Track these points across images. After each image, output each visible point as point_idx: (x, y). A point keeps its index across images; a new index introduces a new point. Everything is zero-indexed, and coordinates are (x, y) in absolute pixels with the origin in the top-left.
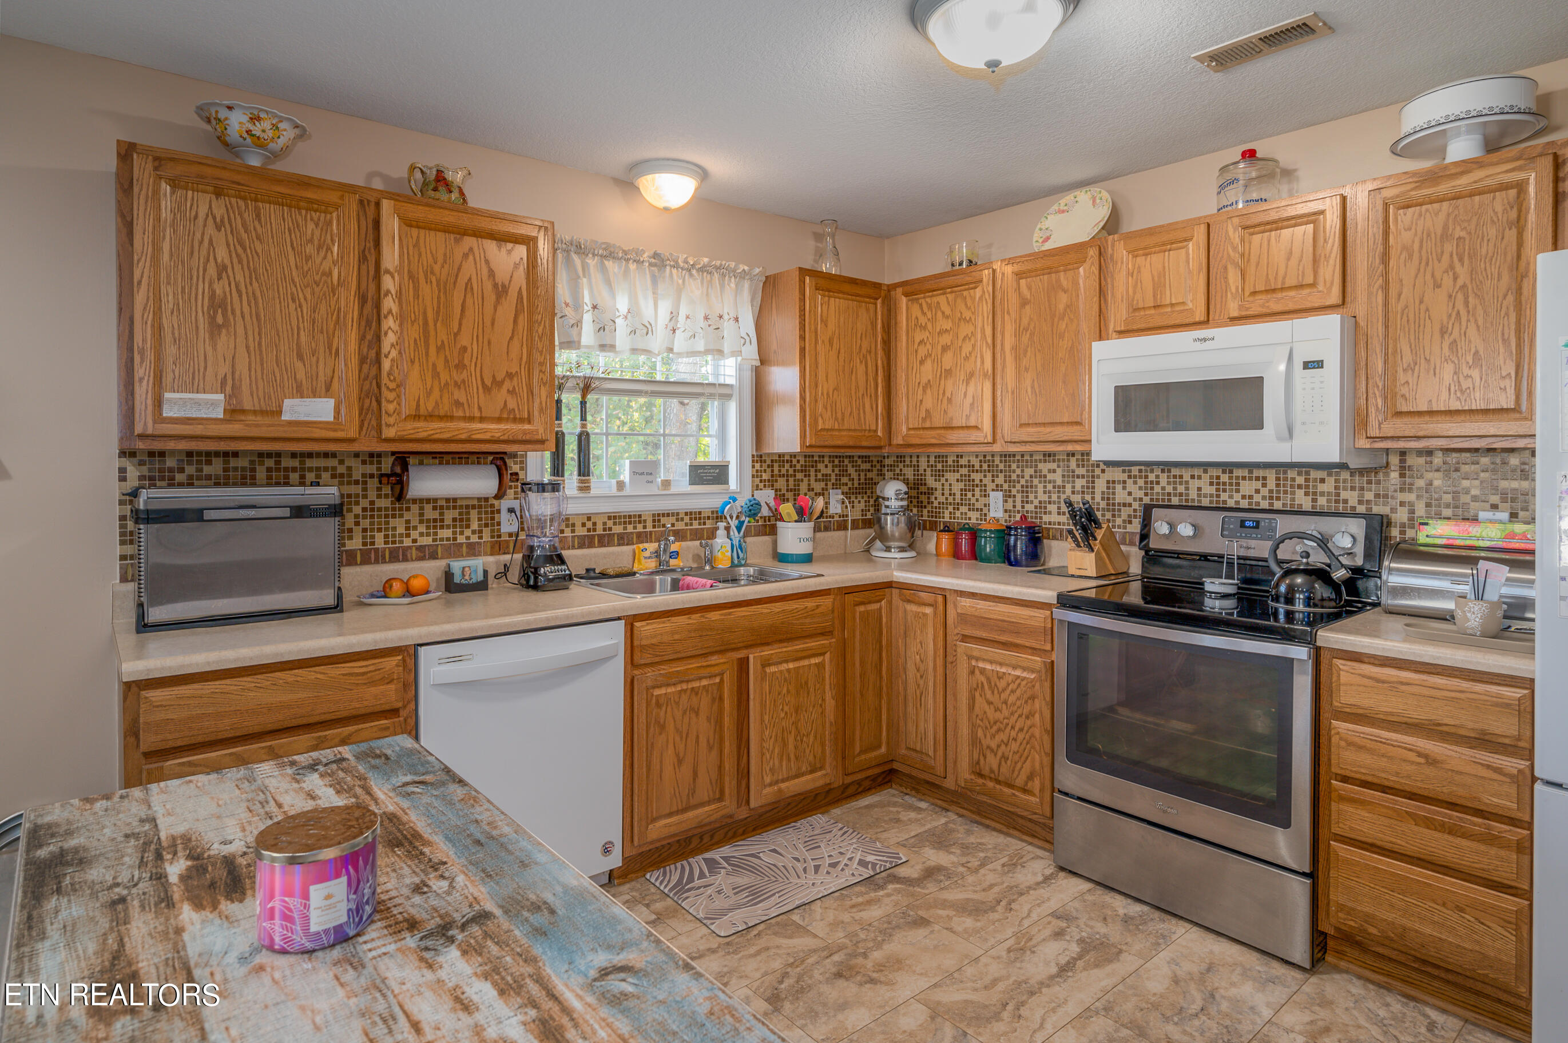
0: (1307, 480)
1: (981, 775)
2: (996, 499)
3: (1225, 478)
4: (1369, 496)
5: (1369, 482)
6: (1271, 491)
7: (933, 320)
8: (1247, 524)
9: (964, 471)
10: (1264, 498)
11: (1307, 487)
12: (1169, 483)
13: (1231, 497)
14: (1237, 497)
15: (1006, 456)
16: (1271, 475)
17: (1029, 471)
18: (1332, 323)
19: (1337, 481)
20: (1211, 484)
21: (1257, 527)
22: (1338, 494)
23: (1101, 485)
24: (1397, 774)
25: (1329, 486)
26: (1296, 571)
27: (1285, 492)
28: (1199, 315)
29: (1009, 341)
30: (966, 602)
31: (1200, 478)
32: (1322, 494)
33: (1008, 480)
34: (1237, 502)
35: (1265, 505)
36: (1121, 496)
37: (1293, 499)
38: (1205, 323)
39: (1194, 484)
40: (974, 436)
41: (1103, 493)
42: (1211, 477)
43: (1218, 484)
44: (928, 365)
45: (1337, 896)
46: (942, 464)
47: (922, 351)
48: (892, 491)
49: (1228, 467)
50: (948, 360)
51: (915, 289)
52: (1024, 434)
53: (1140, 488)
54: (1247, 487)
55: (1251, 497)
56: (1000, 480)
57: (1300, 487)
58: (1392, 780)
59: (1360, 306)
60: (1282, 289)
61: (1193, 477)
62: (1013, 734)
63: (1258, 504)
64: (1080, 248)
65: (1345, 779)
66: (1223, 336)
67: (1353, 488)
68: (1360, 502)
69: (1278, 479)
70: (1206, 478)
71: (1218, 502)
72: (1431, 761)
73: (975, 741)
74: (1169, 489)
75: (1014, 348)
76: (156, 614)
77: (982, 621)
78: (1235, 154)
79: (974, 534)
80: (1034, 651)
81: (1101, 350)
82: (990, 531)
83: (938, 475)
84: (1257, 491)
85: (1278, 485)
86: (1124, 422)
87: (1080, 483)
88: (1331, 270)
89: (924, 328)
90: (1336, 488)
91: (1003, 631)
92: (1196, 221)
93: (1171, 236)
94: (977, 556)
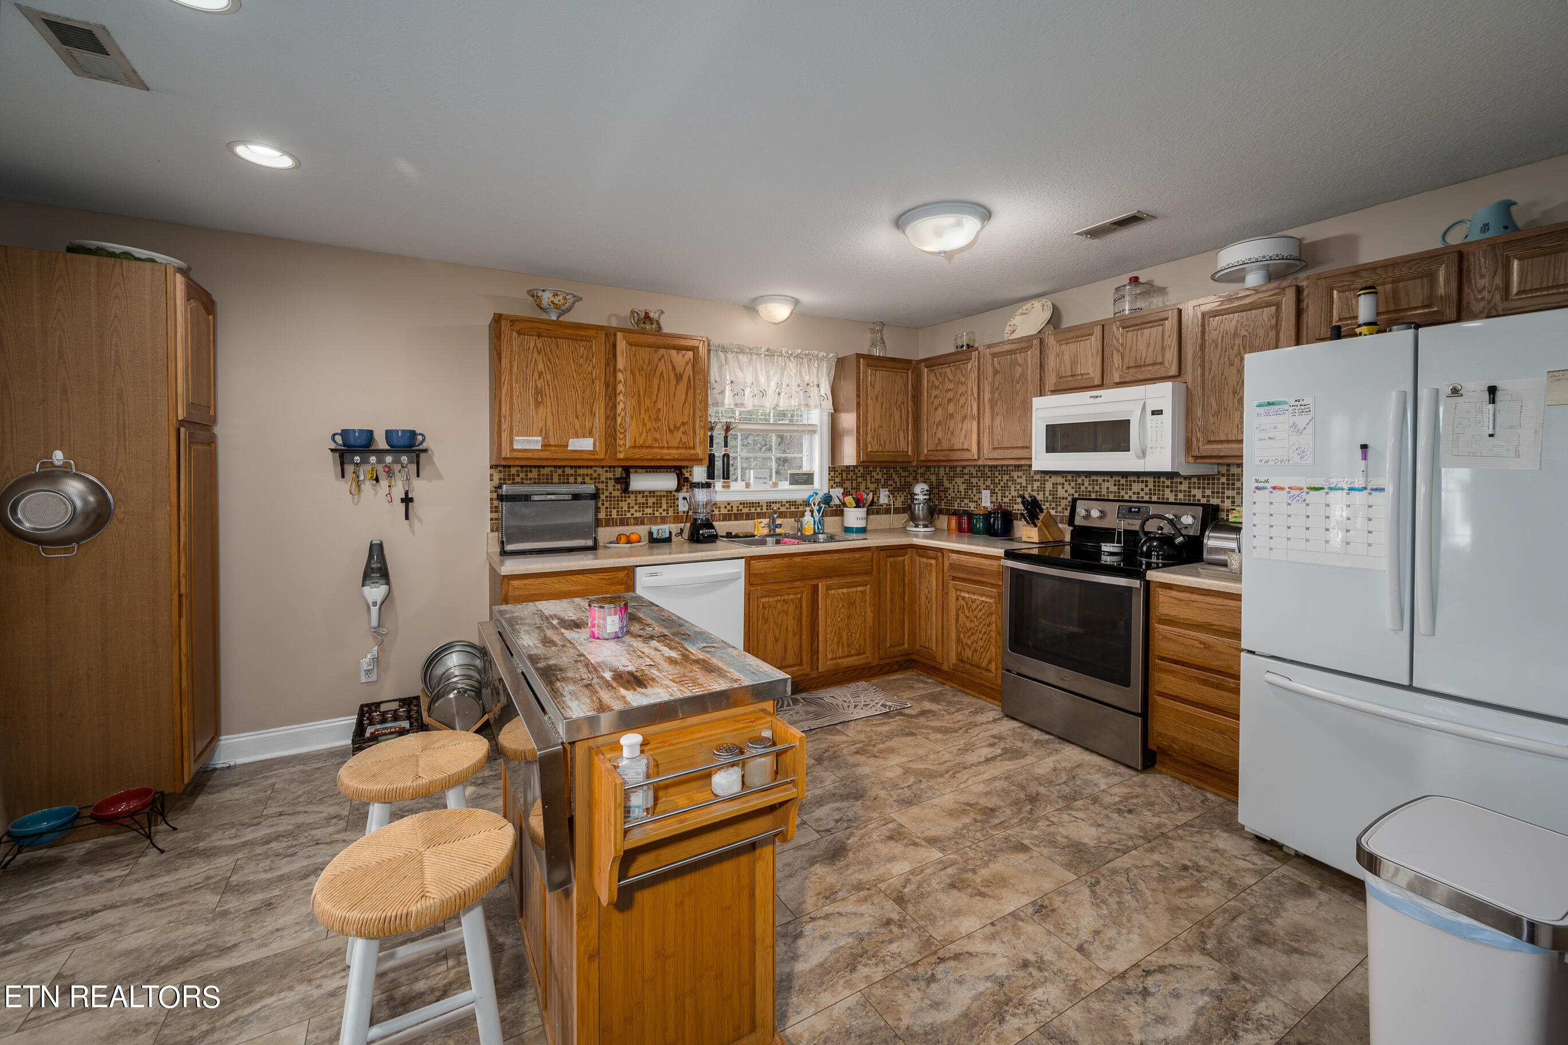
0: (1172, 483)
1: (962, 661)
2: (986, 494)
3: (1123, 481)
4: (1208, 492)
5: (1208, 484)
6: (1150, 490)
7: (943, 383)
8: (1133, 510)
9: (966, 477)
10: (1146, 494)
11: (1172, 487)
12: (1090, 485)
13: (1127, 493)
14: (1130, 493)
15: (992, 468)
16: (1151, 480)
17: (1006, 477)
18: (1167, 387)
19: (1189, 483)
20: (1115, 485)
21: (1138, 512)
22: (1190, 492)
23: (1049, 486)
24: (1189, 655)
25: (1184, 486)
26: (1154, 539)
27: (1159, 490)
28: (1097, 381)
29: (987, 396)
30: (954, 556)
31: (1108, 481)
32: (1181, 491)
33: (993, 482)
34: (1130, 497)
35: (1146, 498)
36: (1061, 492)
37: (1163, 495)
38: (1101, 386)
39: (1105, 485)
40: (966, 456)
41: (1050, 491)
42: (1115, 481)
43: (1119, 485)
44: (940, 411)
45: (1157, 726)
46: (954, 471)
47: (936, 402)
48: (920, 490)
49: (1125, 475)
50: (951, 408)
51: (932, 363)
52: (996, 454)
53: (1073, 488)
54: (1136, 487)
55: (1138, 493)
56: (988, 483)
57: (1167, 487)
58: (1186, 658)
59: (1189, 376)
60: (1144, 365)
61: (1104, 481)
62: (980, 636)
63: (1142, 497)
64: (1029, 339)
65: (1162, 659)
66: (1107, 394)
67: (1199, 488)
68: (1203, 497)
69: (1154, 482)
70: (1112, 482)
71: (1119, 496)
72: (1207, 646)
73: (959, 641)
74: (1090, 488)
75: (991, 401)
76: (509, 547)
77: (962, 568)
78: (1125, 279)
79: (970, 515)
80: (993, 585)
81: (1038, 403)
82: (980, 515)
83: (951, 479)
84: (1142, 490)
85: (1154, 486)
86: (1051, 447)
87: (1036, 484)
88: (1171, 355)
89: (937, 388)
90: (1189, 487)
91: (974, 573)
92: (1096, 323)
93: (1081, 332)
94: (972, 530)
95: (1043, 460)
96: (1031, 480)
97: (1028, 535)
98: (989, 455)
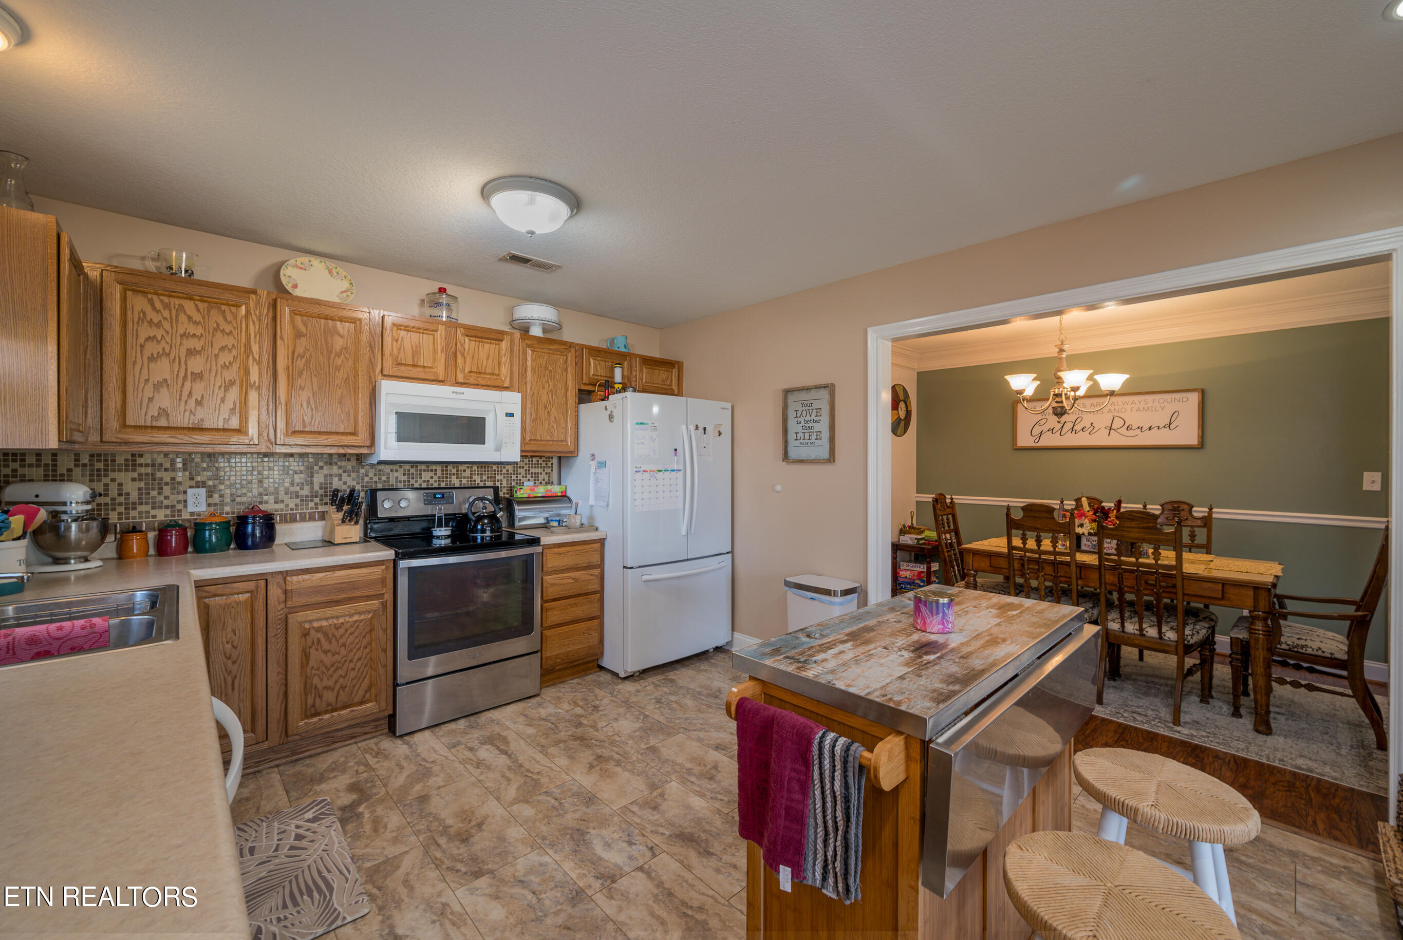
0: (457, 471)
2: (195, 495)
3: (412, 471)
4: (485, 477)
5: (485, 471)
6: (439, 477)
7: (173, 320)
8: (437, 496)
9: (145, 470)
10: (435, 481)
11: (457, 474)
12: (375, 475)
13: (416, 482)
14: (420, 481)
16: (439, 468)
19: (471, 471)
20: (404, 474)
21: (443, 497)
22: (471, 478)
24: (566, 590)
25: (467, 474)
26: (484, 517)
27: (447, 478)
30: (298, 578)
31: (397, 471)
32: (464, 478)
33: (213, 477)
34: (420, 485)
35: (436, 485)
37: (450, 481)
38: (443, 382)
40: (235, 438)
41: (321, 484)
42: (405, 470)
43: (409, 474)
44: (164, 363)
45: (546, 654)
50: (196, 364)
51: (135, 280)
53: (353, 479)
54: (426, 476)
55: (428, 481)
56: (202, 477)
57: (454, 474)
58: (566, 593)
60: (484, 373)
61: (392, 471)
63: (432, 485)
65: (548, 601)
66: (466, 392)
67: (478, 474)
68: (481, 481)
69: (443, 470)
70: (401, 471)
72: (576, 580)
74: (375, 479)
75: (290, 368)
77: (318, 590)
80: (369, 598)
82: (216, 523)
83: (98, 474)
84: (432, 478)
85: (443, 474)
86: (405, 436)
89: (155, 325)
90: (471, 474)
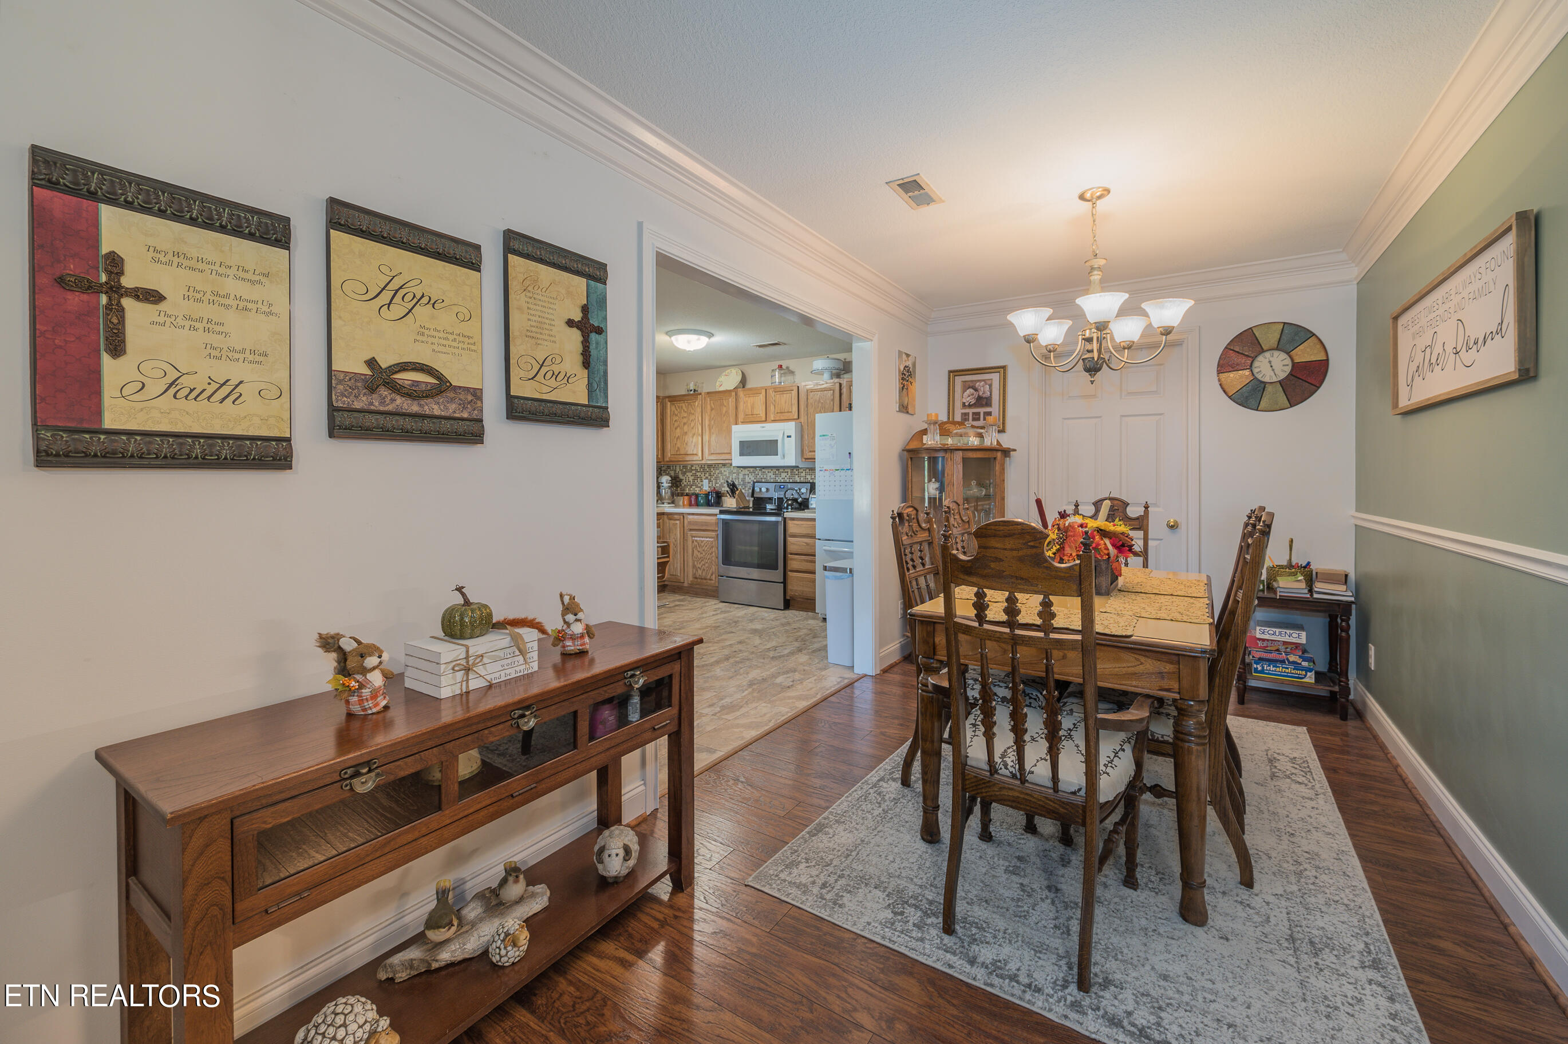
1: (696, 578)
2: (706, 482)
3: (777, 472)
7: (680, 412)
8: (781, 487)
9: (694, 472)
12: (761, 474)
15: (710, 466)
16: (789, 471)
17: (717, 471)
18: (792, 424)
19: (805, 472)
21: (783, 487)
23: (741, 476)
25: (803, 474)
26: (790, 499)
27: (794, 477)
28: (764, 419)
29: (707, 423)
30: (690, 517)
31: (770, 471)
32: (803, 477)
33: (710, 475)
34: (780, 479)
35: (787, 480)
36: (747, 479)
38: (766, 421)
39: (770, 474)
40: (695, 458)
41: (742, 479)
43: (776, 475)
44: (678, 430)
45: (789, 587)
46: (686, 468)
47: (676, 424)
48: (665, 479)
49: (777, 468)
50: (686, 427)
51: (673, 400)
52: (712, 457)
53: (753, 476)
54: (783, 475)
55: (784, 478)
56: (707, 475)
57: (796, 474)
58: (800, 551)
59: (802, 419)
60: (784, 412)
61: (768, 472)
62: (706, 561)
63: (785, 480)
64: (730, 391)
65: (791, 554)
66: (769, 426)
67: (809, 474)
68: (811, 478)
69: (791, 472)
70: (773, 473)
71: (775, 480)
72: (807, 544)
73: (694, 566)
74: (762, 476)
75: (709, 425)
77: (696, 523)
79: (697, 496)
80: (713, 531)
81: (734, 428)
82: (703, 494)
83: (684, 474)
84: (787, 477)
85: (792, 475)
86: (742, 454)
87: (735, 475)
88: (795, 409)
89: (677, 415)
90: (805, 474)
91: (702, 525)
92: (762, 388)
93: (755, 391)
94: (697, 505)
95: (738, 460)
96: (731, 473)
97: (730, 503)
98: (709, 459)
